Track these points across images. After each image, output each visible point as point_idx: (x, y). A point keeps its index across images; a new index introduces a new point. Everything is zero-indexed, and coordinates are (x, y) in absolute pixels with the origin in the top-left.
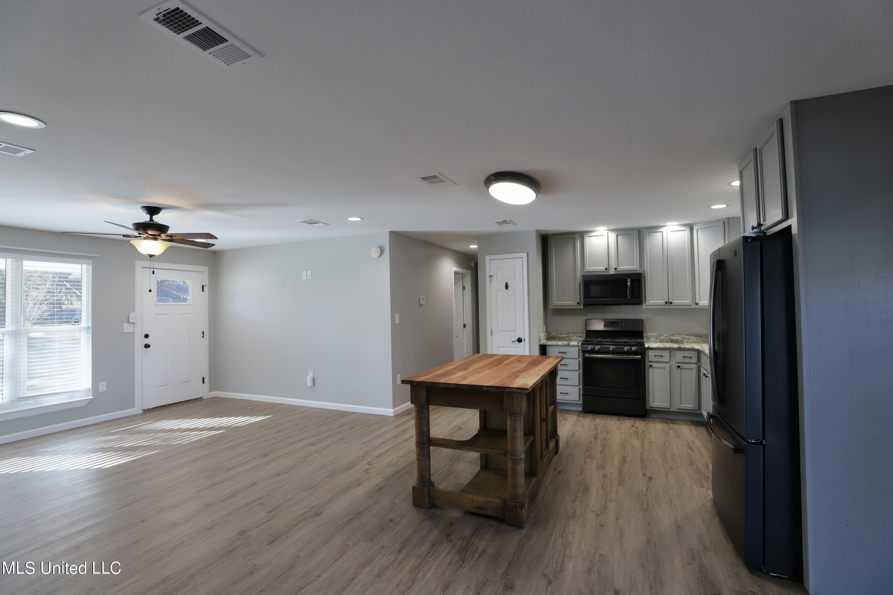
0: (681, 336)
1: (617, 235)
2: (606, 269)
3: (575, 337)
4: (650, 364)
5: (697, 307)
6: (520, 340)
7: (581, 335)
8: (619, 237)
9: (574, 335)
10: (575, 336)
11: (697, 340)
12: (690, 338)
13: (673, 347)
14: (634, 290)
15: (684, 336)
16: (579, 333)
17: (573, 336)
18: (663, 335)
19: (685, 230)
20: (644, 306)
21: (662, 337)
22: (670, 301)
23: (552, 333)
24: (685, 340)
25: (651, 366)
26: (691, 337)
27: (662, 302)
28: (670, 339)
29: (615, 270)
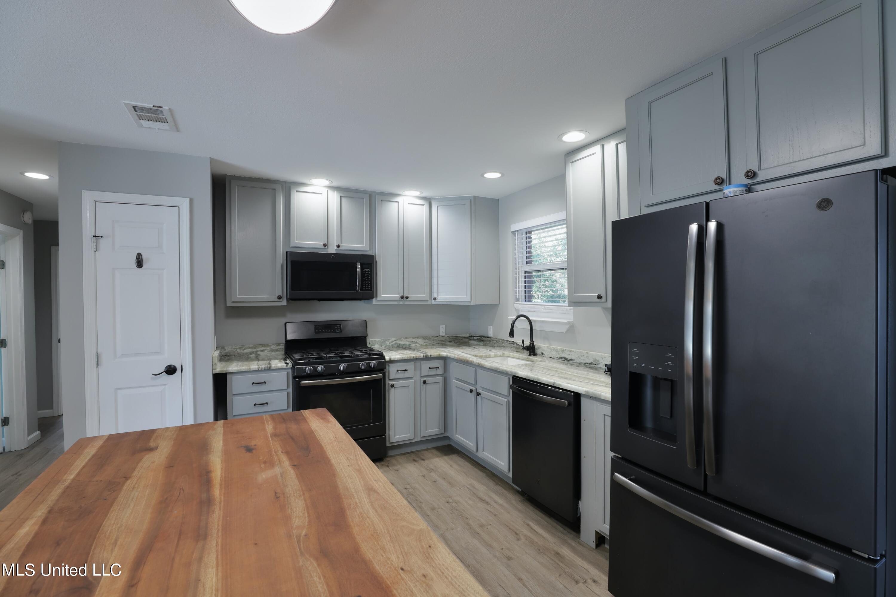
0: (408, 340)
1: (341, 197)
2: (324, 245)
3: (266, 351)
4: (391, 383)
5: (434, 302)
6: (171, 370)
7: (277, 348)
8: (343, 199)
9: (265, 348)
10: (266, 350)
11: (425, 344)
12: (418, 342)
14: (364, 279)
15: (411, 339)
16: (273, 344)
17: (263, 351)
18: (389, 340)
19: (423, 205)
20: (374, 302)
21: (388, 343)
22: (406, 295)
23: (226, 348)
24: (413, 344)
25: (393, 386)
26: (419, 340)
27: (397, 296)
28: (397, 344)
29: (337, 248)
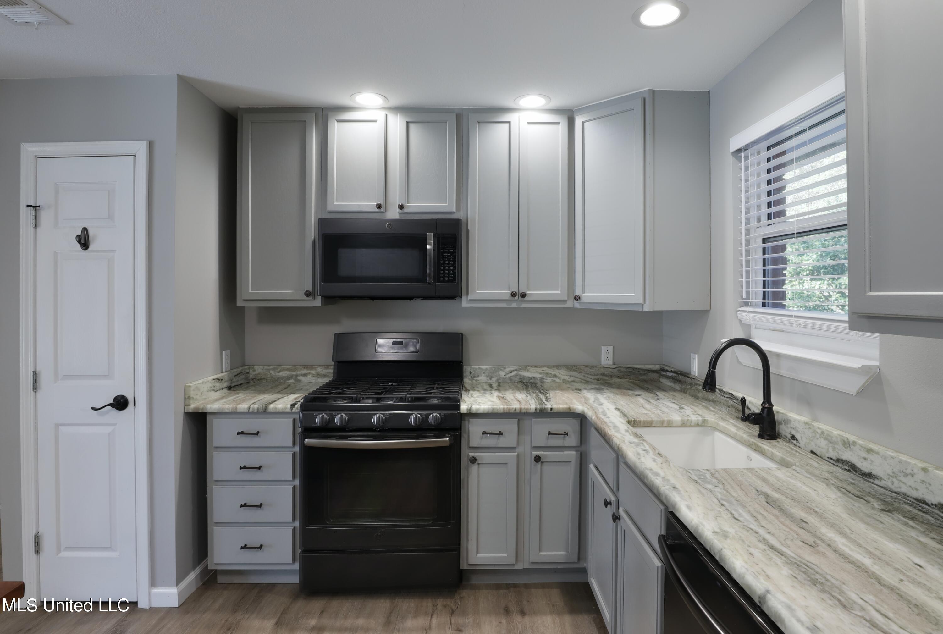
0: (540, 370)
1: (408, 123)
2: (379, 206)
3: (309, 376)
4: (471, 454)
5: (577, 305)
6: (121, 403)
7: (325, 371)
8: (412, 126)
9: (308, 371)
10: (309, 373)
11: (572, 379)
12: (557, 374)
13: (527, 409)
14: (442, 262)
15: (546, 370)
16: (320, 365)
17: (305, 375)
18: (505, 368)
19: (558, 123)
20: (464, 303)
21: (502, 374)
22: (522, 290)
23: (256, 367)
24: (548, 378)
25: (474, 460)
26: (560, 371)
27: (505, 293)
28: (518, 377)
29: (400, 211)
